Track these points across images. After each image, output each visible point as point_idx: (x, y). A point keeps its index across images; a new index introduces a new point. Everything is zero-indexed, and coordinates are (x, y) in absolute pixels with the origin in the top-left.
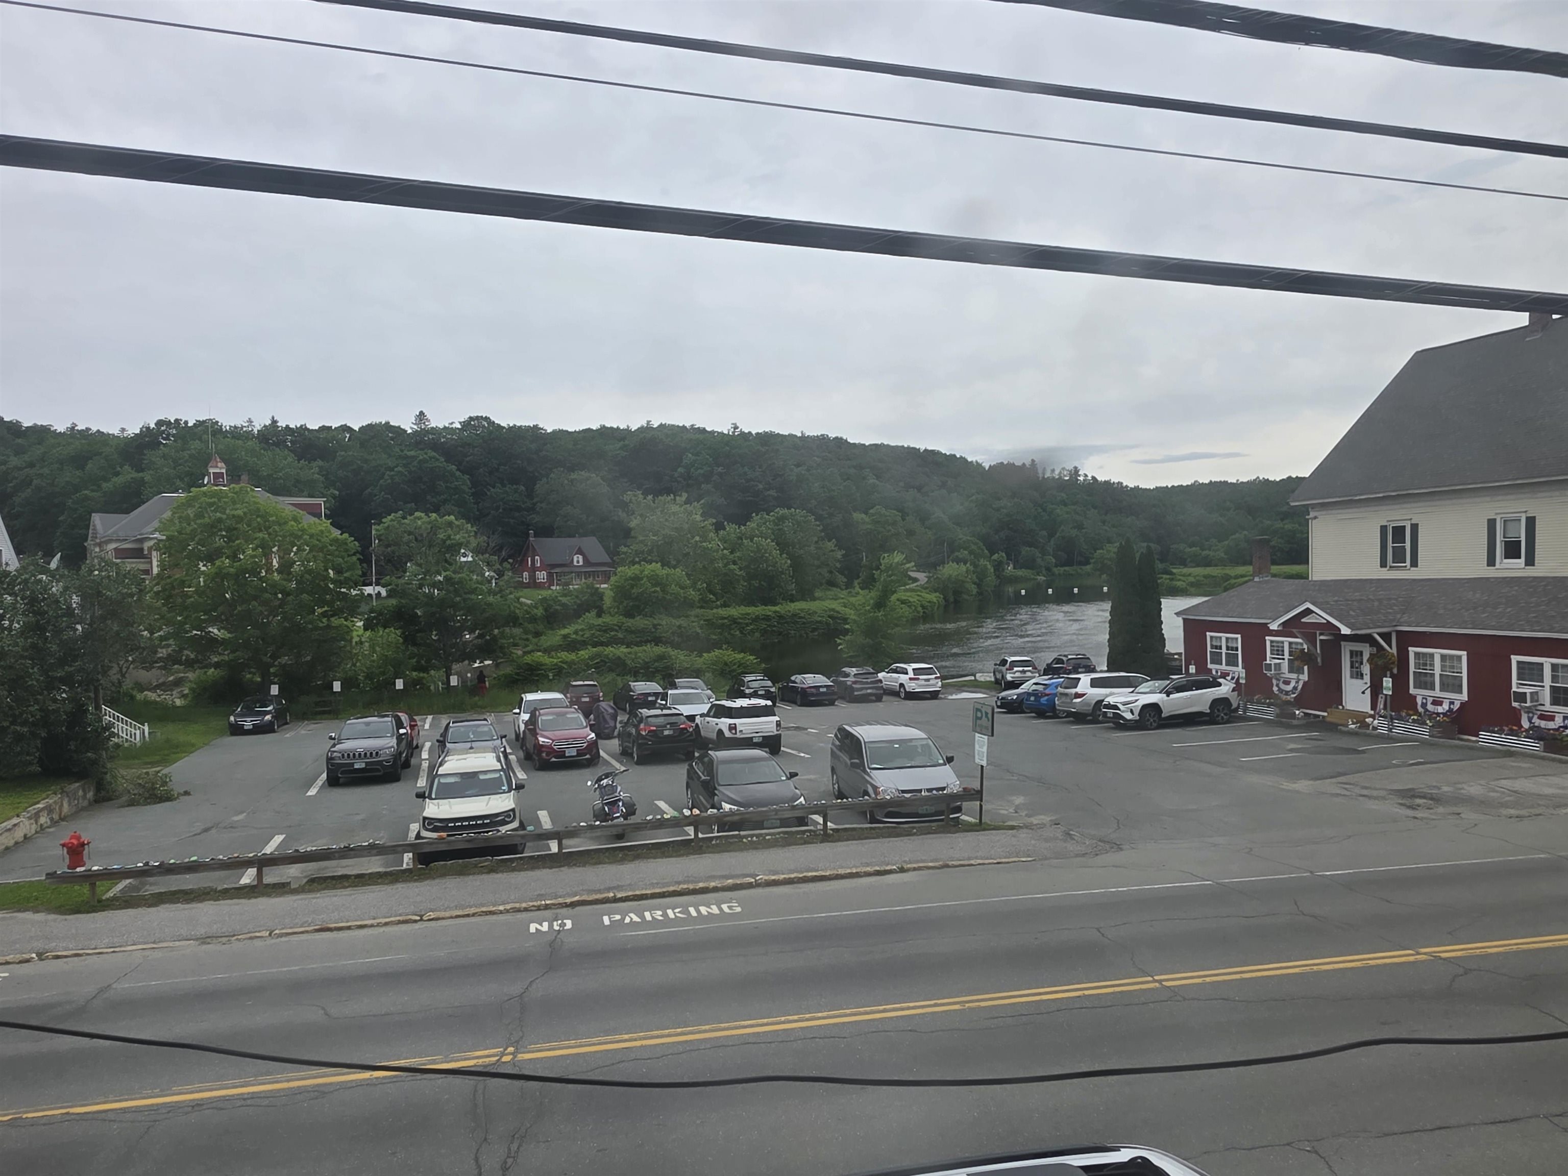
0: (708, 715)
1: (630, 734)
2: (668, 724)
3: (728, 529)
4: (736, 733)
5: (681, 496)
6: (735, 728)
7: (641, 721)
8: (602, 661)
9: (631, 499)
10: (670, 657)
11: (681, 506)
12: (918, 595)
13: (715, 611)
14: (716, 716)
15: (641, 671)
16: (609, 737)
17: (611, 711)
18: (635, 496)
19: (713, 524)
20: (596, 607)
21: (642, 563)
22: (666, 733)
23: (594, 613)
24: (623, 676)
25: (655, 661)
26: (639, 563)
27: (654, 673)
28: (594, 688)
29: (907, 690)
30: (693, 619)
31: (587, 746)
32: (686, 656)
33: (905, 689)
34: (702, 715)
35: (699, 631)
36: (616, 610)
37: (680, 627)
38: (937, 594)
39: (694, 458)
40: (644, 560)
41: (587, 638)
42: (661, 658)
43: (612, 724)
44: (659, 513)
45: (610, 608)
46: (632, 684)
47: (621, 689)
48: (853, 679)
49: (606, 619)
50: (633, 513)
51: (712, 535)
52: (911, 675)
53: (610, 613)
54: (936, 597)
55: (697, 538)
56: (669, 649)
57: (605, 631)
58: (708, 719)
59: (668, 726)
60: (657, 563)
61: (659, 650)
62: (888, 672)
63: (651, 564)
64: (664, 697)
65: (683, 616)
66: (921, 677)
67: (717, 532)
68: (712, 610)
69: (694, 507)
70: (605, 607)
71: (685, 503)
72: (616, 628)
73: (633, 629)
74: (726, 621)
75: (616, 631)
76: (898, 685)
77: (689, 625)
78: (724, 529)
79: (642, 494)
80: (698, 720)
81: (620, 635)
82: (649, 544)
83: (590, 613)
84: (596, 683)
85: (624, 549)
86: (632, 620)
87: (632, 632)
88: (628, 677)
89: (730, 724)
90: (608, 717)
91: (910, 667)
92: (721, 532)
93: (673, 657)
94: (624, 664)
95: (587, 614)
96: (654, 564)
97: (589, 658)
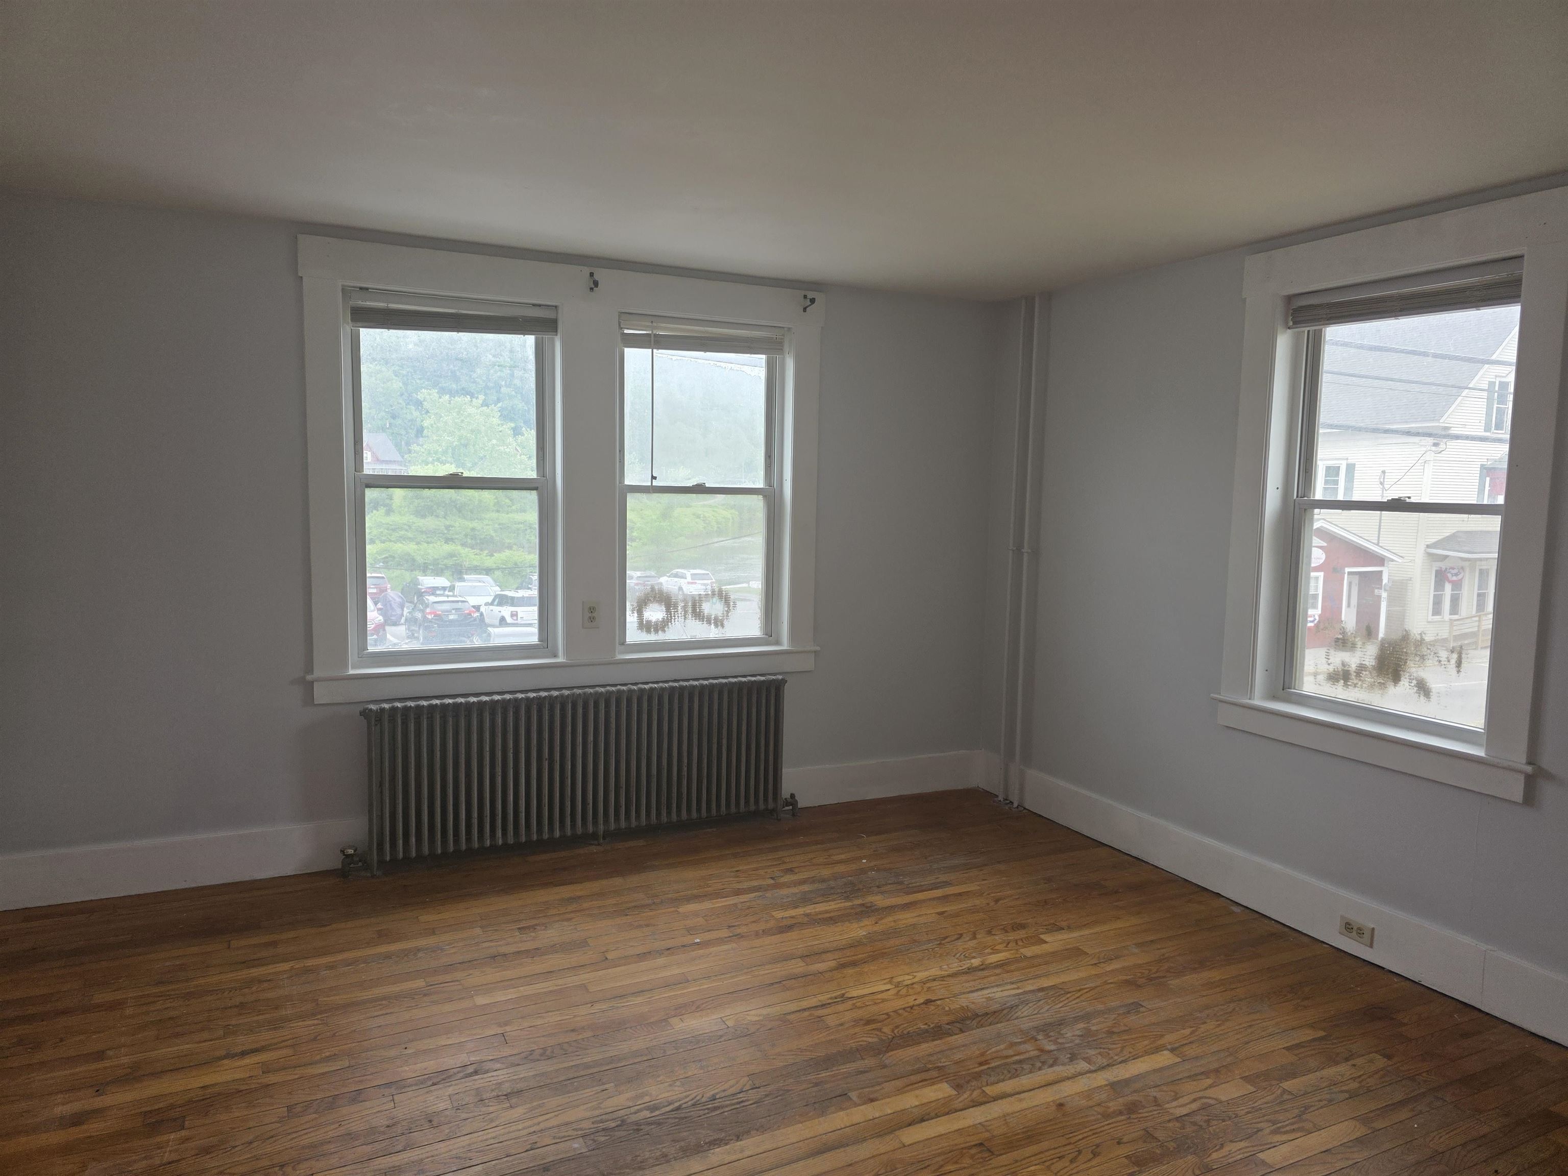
0: (492, 604)
1: (416, 620)
2: (453, 609)
3: (526, 435)
4: (517, 620)
5: (477, 398)
6: (517, 615)
7: (427, 606)
8: (391, 556)
9: (425, 398)
10: (460, 554)
11: (478, 408)
12: (714, 511)
13: (510, 515)
14: (500, 604)
15: (431, 567)
16: (395, 624)
17: (398, 600)
18: (430, 395)
19: (512, 428)
20: (385, 505)
21: (436, 463)
22: (451, 617)
23: (382, 510)
24: (412, 571)
25: (445, 558)
26: (432, 463)
27: (442, 570)
28: (382, 580)
29: (685, 592)
30: (486, 522)
31: (374, 628)
32: (476, 554)
33: (683, 591)
34: (487, 604)
35: (494, 535)
36: (406, 510)
37: (473, 529)
38: (733, 511)
39: (493, 359)
40: (438, 460)
41: (375, 536)
42: (451, 555)
43: (399, 611)
44: (455, 414)
45: (401, 507)
46: (420, 578)
47: (409, 583)
48: (636, 582)
49: (395, 518)
50: (428, 412)
51: (511, 439)
52: (689, 579)
53: (400, 513)
54: (731, 514)
55: (494, 442)
56: (459, 547)
57: (394, 530)
58: (491, 607)
59: (453, 611)
60: (451, 464)
61: (449, 548)
62: (669, 577)
63: (444, 464)
64: (452, 588)
65: (477, 518)
66: (698, 582)
67: (515, 436)
68: (508, 514)
69: (492, 410)
70: (394, 506)
71: (482, 406)
72: (405, 527)
73: (424, 529)
74: (522, 526)
75: (406, 530)
76: (676, 588)
77: (483, 528)
78: (523, 435)
79: (437, 393)
80: (482, 609)
81: (410, 535)
82: (443, 444)
83: (378, 510)
84: (383, 575)
85: (417, 448)
86: (422, 521)
87: (422, 532)
88: (417, 573)
89: (512, 612)
90: (395, 606)
91: (688, 573)
92: (520, 438)
93: (463, 555)
94: (414, 560)
95: (375, 512)
96: (448, 465)
97: (377, 553)
